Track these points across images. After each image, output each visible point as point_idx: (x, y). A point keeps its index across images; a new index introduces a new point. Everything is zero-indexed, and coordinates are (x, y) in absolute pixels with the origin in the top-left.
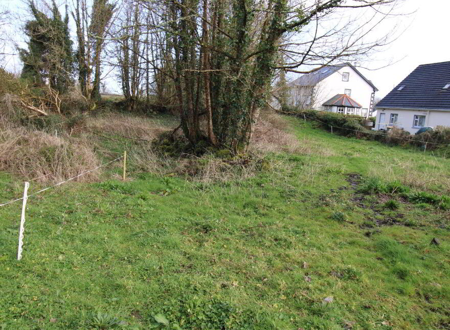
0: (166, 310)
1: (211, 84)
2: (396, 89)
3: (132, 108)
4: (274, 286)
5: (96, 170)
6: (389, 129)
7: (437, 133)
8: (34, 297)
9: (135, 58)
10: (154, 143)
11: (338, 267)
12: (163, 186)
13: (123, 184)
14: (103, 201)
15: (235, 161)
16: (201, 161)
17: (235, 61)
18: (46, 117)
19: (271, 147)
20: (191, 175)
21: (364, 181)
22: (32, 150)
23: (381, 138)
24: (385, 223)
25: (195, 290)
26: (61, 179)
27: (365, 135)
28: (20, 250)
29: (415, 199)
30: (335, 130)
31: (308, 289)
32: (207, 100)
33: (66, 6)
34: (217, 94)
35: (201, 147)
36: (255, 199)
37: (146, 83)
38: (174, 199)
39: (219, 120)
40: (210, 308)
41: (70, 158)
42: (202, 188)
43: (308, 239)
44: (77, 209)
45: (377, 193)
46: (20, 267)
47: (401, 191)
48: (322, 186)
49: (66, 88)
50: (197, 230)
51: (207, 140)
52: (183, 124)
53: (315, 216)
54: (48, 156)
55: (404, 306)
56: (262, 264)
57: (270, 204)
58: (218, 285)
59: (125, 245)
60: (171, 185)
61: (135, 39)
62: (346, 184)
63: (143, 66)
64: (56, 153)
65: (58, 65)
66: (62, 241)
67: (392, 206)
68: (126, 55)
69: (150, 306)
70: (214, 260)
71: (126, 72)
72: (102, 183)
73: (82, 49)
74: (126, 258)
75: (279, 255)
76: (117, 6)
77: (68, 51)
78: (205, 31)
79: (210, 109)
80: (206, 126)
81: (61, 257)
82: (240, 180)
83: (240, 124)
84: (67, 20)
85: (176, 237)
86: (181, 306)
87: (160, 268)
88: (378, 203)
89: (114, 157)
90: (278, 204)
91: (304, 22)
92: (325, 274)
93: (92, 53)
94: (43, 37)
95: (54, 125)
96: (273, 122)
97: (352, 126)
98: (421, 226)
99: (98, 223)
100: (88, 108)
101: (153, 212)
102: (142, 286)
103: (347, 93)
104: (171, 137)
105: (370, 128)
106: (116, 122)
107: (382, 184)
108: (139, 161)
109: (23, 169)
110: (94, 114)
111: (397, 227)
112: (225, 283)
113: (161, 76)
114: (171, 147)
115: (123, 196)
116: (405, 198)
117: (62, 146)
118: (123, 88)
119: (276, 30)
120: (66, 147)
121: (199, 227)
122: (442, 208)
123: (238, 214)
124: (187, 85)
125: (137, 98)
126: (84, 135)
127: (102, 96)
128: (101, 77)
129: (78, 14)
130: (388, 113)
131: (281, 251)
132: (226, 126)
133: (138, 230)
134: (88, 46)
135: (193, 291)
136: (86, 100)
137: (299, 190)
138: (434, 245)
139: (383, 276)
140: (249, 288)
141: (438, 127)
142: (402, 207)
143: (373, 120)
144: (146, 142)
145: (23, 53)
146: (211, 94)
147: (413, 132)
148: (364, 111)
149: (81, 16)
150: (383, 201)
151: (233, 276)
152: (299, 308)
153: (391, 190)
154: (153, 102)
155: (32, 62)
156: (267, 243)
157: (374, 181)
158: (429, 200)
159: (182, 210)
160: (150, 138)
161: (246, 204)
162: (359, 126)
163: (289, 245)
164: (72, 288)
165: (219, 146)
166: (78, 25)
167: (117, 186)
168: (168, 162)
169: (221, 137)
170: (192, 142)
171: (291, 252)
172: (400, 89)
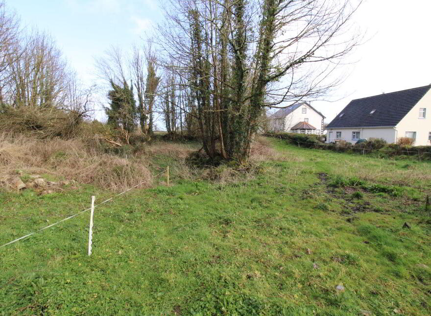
0: (203, 306)
1: (221, 120)
2: (338, 116)
3: (173, 138)
4: (290, 275)
5: (150, 180)
6: (336, 141)
7: (370, 142)
8: (94, 294)
9: (173, 108)
10: (187, 159)
11: (336, 252)
12: (194, 188)
13: (167, 189)
14: (154, 201)
15: (240, 169)
16: (218, 170)
17: (237, 104)
18: (121, 147)
19: (262, 158)
20: (212, 179)
21: (331, 178)
22: (108, 169)
23: (332, 148)
24: (358, 209)
25: (226, 282)
26: (126, 188)
27: (321, 146)
28: (90, 248)
29: (373, 190)
30: (301, 144)
31: (319, 276)
32: (219, 130)
33: (131, 80)
34: (226, 126)
35: (217, 160)
36: (259, 196)
37: (180, 123)
38: (202, 198)
39: (228, 142)
40: (242, 304)
41: (132, 173)
42: (220, 189)
43: (305, 226)
44: (135, 209)
45: (343, 186)
46: (89, 262)
47: (360, 184)
48: (302, 183)
49: (132, 129)
50: (220, 223)
51: (221, 156)
52: (205, 146)
53: (304, 207)
54: (118, 172)
55: (406, 290)
56: (276, 253)
57: (270, 199)
58: (244, 277)
59: (168, 238)
60: (199, 187)
61: (173, 96)
62: (318, 181)
63: (178, 111)
64: (124, 170)
65: (128, 116)
66: (123, 237)
67: (358, 196)
68: (168, 106)
69: (189, 301)
70: (237, 250)
71: (168, 117)
72: (153, 189)
73: (141, 105)
74: (169, 250)
75: (287, 243)
76: (161, 78)
77: (133, 106)
78: (215, 86)
79: (222, 136)
80: (219, 146)
81: (120, 252)
82: (246, 181)
83: (242, 144)
84: (132, 88)
85: (205, 230)
86: (215, 302)
87: (196, 260)
88: (346, 194)
89: (162, 170)
90: (275, 198)
91: (282, 74)
92: (328, 260)
93: (148, 107)
94: (118, 99)
95: (125, 152)
96: (260, 142)
97: (312, 141)
98: (387, 211)
99: (149, 220)
100: (146, 140)
101: (188, 209)
102: (182, 280)
103: (306, 120)
104: (197, 155)
105: (323, 142)
106: (163, 147)
107: (345, 180)
108: (177, 171)
109: (102, 182)
110: (150, 143)
111: (369, 213)
112: (250, 273)
113: (189, 118)
114: (197, 161)
115: (167, 197)
116: (365, 189)
117: (127, 165)
118: (167, 126)
119: (263, 81)
120: (129, 166)
121: (222, 220)
122: (395, 195)
123: (248, 208)
124: (206, 121)
125: (175, 132)
126: (143, 157)
127: (154, 133)
128: (153, 121)
129: (138, 84)
130: (334, 132)
131: (287, 239)
132: (232, 145)
133: (178, 225)
134: (144, 103)
135: (224, 284)
136: (145, 135)
137: (288, 186)
138: (407, 228)
139: (376, 259)
140: (269, 277)
141: (370, 138)
142: (366, 196)
143: (325, 137)
144: (182, 159)
145: (107, 109)
146: (222, 126)
147: (354, 143)
148: (318, 132)
149: (140, 86)
150: (350, 193)
151: (254, 266)
152: (316, 298)
153: (353, 184)
154: (185, 134)
155: (113, 115)
156: (275, 232)
157: (339, 177)
158: (384, 190)
159: (208, 206)
160: (184, 156)
161: (252, 199)
162: (316, 141)
163: (292, 234)
164: (127, 282)
165: (229, 159)
166: (139, 91)
167: (163, 190)
168: (196, 171)
169: (230, 153)
170: (211, 158)
171: (295, 240)
172: (341, 116)
